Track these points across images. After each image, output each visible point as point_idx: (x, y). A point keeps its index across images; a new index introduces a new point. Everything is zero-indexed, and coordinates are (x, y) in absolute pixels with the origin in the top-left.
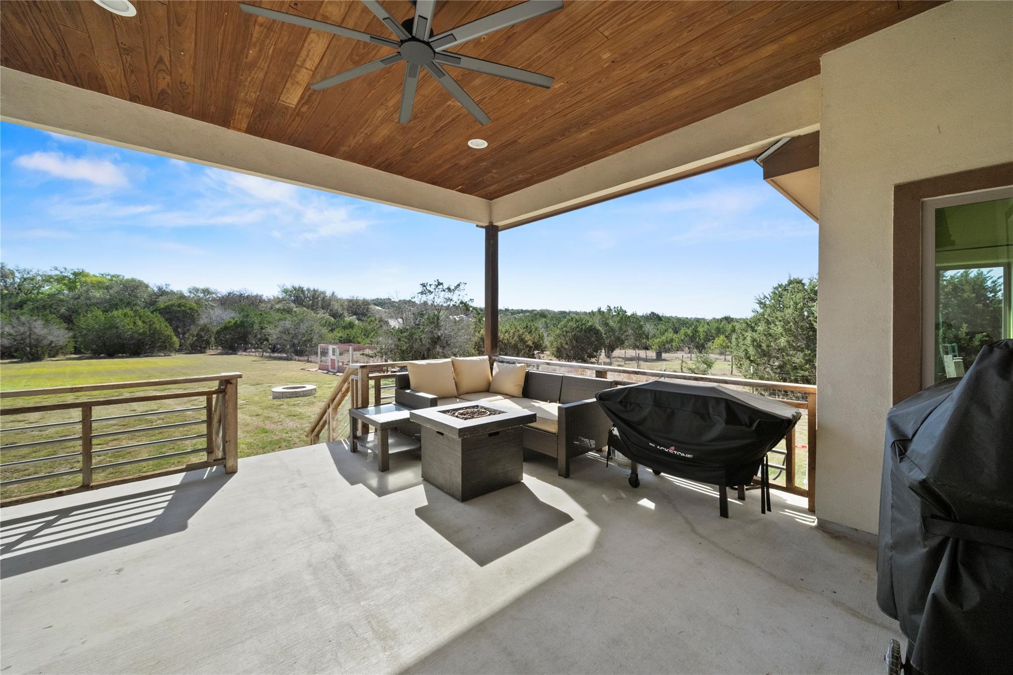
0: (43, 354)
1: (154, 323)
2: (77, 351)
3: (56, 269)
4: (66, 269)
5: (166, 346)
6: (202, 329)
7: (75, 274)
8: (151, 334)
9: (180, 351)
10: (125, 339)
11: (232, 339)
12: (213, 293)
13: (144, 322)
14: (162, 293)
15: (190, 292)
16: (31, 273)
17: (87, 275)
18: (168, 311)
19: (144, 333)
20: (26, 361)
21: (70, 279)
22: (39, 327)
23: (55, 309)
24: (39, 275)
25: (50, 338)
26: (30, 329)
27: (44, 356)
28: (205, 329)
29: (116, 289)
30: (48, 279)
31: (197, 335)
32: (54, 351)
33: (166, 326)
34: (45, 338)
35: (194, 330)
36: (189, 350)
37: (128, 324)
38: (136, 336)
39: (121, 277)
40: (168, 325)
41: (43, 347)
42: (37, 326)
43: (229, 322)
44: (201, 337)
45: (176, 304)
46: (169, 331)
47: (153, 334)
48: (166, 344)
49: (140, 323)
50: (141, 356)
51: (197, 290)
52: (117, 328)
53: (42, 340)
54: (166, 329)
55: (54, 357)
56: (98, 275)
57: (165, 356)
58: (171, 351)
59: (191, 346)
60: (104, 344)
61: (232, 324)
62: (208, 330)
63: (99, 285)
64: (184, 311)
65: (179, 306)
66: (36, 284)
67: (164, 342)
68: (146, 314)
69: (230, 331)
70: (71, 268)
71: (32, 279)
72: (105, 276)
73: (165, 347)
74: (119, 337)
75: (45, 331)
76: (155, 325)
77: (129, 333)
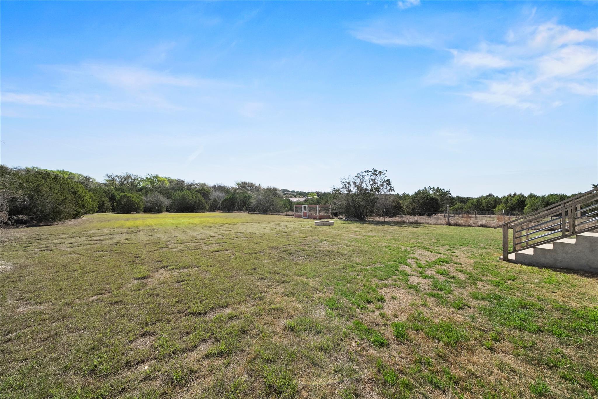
6: (214, 201)
10: (189, 204)
11: (229, 205)
20: (157, 213)
22: (162, 199)
27: (163, 211)
31: (212, 203)
33: (203, 199)
34: (164, 202)
37: (190, 197)
38: (193, 203)
41: (162, 207)
42: (160, 197)
48: (203, 207)
49: (194, 197)
53: (162, 204)
58: (205, 211)
59: (210, 209)
61: (228, 198)
62: (217, 201)
64: (204, 193)
65: (202, 190)
68: (195, 193)
69: (228, 202)
74: (186, 203)
76: (199, 198)
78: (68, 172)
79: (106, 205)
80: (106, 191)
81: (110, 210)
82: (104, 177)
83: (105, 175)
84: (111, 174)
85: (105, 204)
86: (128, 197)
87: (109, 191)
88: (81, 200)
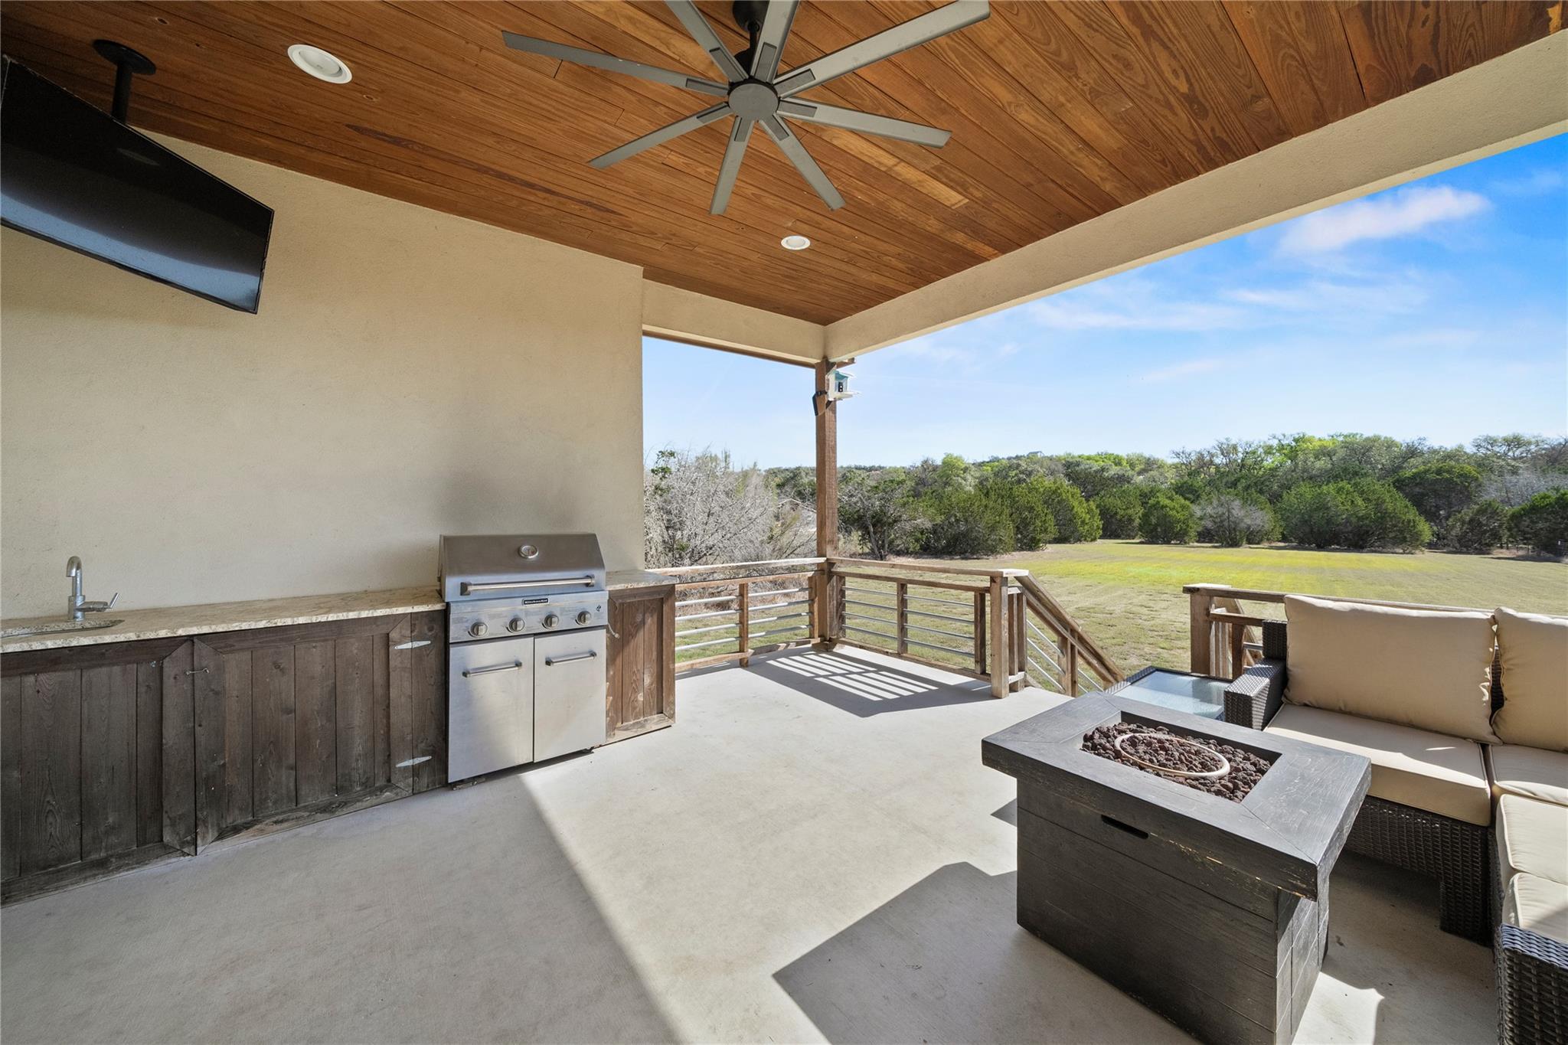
0: (1241, 538)
1: (1384, 502)
2: (1284, 539)
3: (1274, 437)
4: (1284, 436)
5: (1405, 537)
6: (1482, 511)
7: (1296, 441)
8: (1379, 518)
9: (1431, 546)
10: (1340, 524)
11: (1552, 531)
12: (1529, 443)
13: (1367, 500)
14: (1412, 452)
15: (1479, 446)
16: (1252, 445)
17: (1310, 440)
18: (1418, 480)
19: (1366, 517)
20: (1226, 547)
21: (1292, 447)
22: (1238, 510)
23: (1267, 486)
24: (1260, 446)
25: (1248, 521)
26: (1229, 511)
27: (1242, 543)
28: (1488, 510)
29: (1341, 453)
30: (1269, 450)
31: (1471, 521)
32: (1253, 538)
33: (1406, 507)
34: (1242, 520)
35: (1467, 513)
36: (1454, 547)
37: (1342, 503)
38: (1354, 520)
39: (1358, 437)
40: (1409, 504)
41: (1240, 532)
42: (1234, 507)
43: (1545, 497)
44: (1480, 524)
45: (1434, 468)
46: (1412, 514)
47: (1382, 518)
48: (1405, 535)
49: (1359, 502)
50: (1366, 550)
51: (1492, 442)
52: (1328, 508)
53: (1239, 524)
54: (1406, 510)
55: (1258, 543)
56: (1327, 438)
57: (1404, 553)
58: (1417, 547)
59: (1459, 541)
60: (1312, 531)
61: (1553, 499)
62: (1495, 513)
63: (1323, 452)
64: (1449, 481)
65: (1439, 472)
66: (1258, 457)
67: (1401, 532)
68: (1372, 489)
69: (1545, 515)
70: (1289, 433)
71: (1254, 453)
72: (1335, 437)
73: (1404, 540)
74: (1329, 522)
75: (1242, 513)
76: (1386, 504)
77: (1344, 517)
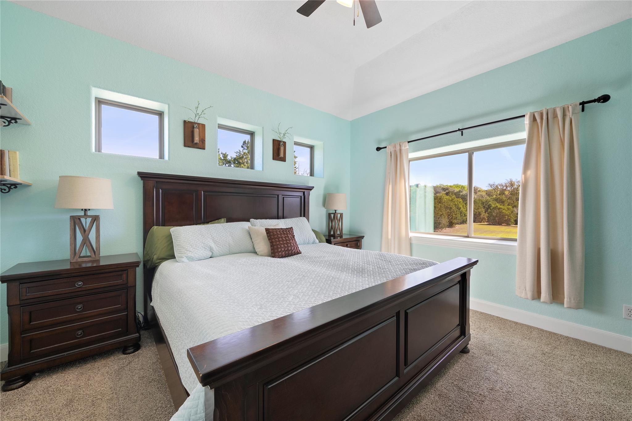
78: (461, 185)
79: (482, 216)
80: (484, 202)
81: (485, 220)
82: (487, 187)
83: (487, 185)
84: (492, 184)
85: (481, 214)
86: (499, 209)
87: (486, 202)
88: (455, 214)
